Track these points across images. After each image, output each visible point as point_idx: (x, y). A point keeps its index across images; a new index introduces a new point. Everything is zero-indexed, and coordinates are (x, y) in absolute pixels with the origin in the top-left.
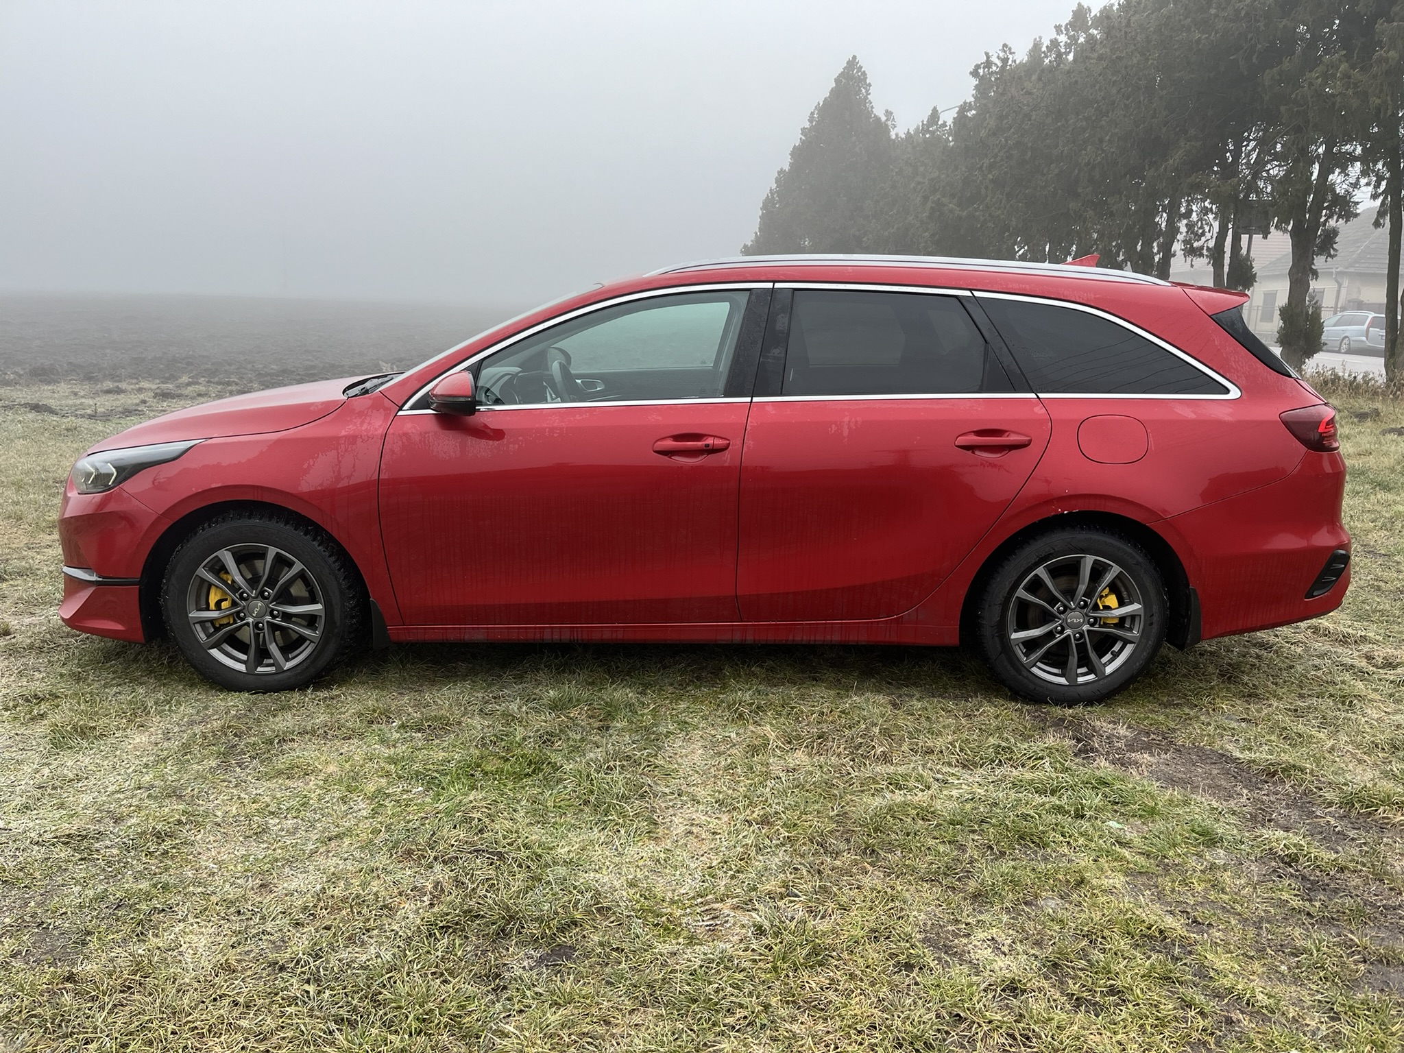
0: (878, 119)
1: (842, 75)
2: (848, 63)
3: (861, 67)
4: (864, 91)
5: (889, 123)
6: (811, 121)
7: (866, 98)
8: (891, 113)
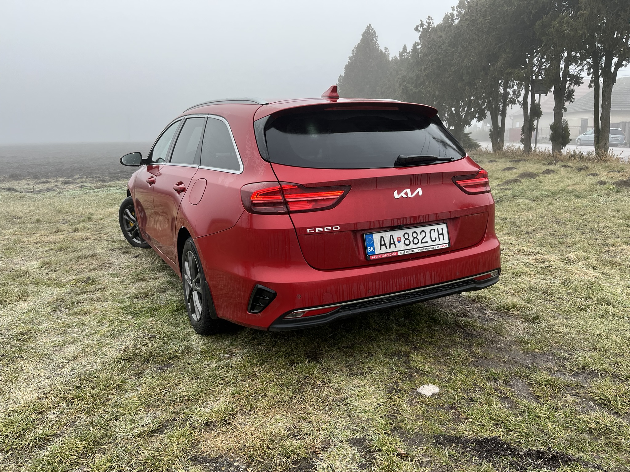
0: (381, 51)
1: (365, 33)
2: (367, 27)
3: (373, 29)
4: (375, 39)
5: (387, 53)
6: (353, 53)
7: (376, 42)
8: (387, 48)
